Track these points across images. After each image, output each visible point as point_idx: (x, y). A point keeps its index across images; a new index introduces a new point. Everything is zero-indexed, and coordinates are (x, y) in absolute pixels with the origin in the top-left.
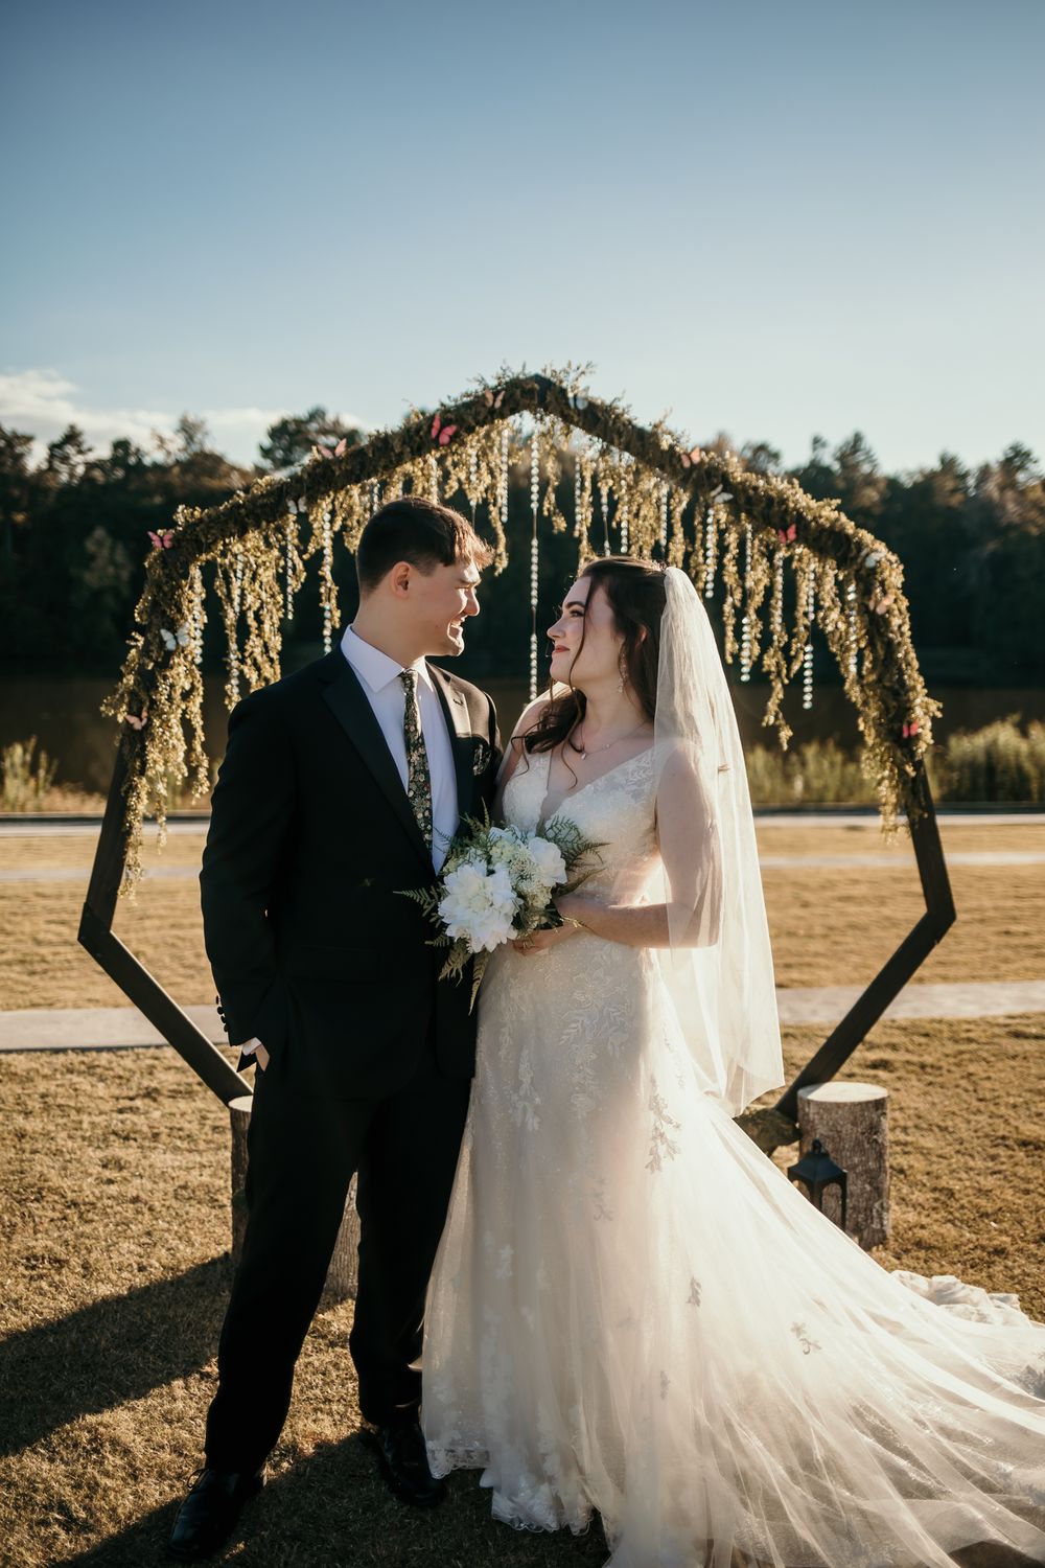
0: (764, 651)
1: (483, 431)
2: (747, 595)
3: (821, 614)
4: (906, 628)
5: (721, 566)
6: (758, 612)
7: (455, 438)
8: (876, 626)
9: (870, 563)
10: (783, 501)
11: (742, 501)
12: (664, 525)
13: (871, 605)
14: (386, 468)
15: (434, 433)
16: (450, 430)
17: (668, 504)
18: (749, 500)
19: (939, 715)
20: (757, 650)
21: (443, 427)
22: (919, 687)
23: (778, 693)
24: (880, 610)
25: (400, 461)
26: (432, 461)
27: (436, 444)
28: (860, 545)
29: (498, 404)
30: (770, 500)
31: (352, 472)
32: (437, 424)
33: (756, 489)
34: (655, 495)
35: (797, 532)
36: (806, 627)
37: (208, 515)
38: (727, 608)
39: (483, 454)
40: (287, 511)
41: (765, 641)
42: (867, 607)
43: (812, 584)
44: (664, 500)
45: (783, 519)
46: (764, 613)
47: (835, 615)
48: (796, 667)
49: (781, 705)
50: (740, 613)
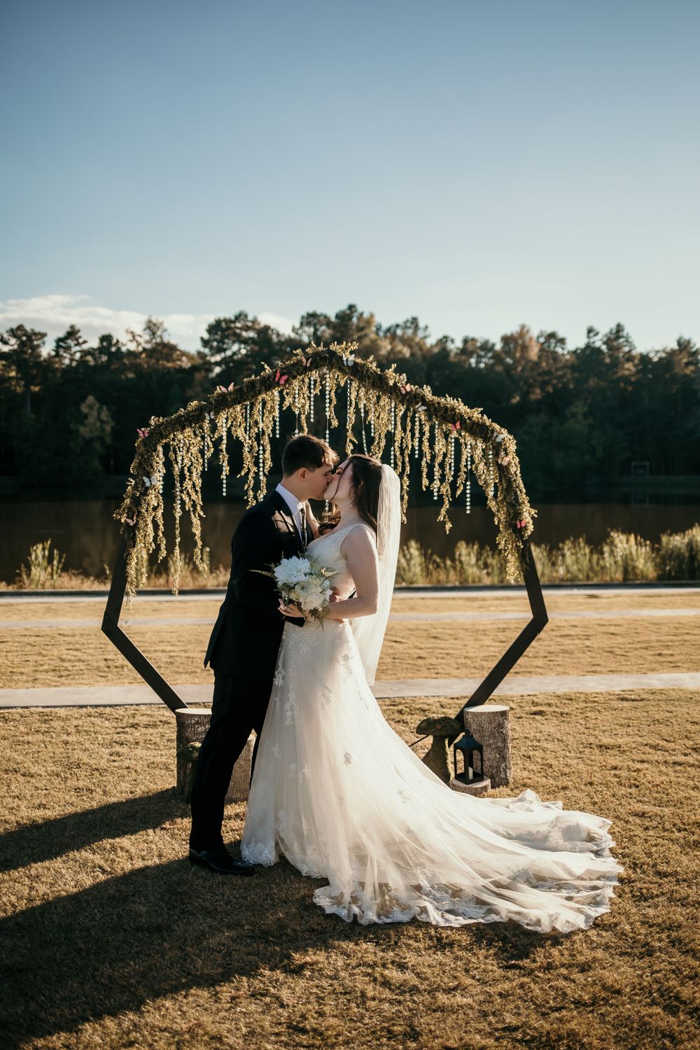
0: (441, 484)
1: (301, 378)
2: (433, 457)
3: (474, 466)
4: (518, 472)
5: (421, 442)
6: (439, 465)
7: (286, 381)
8: (503, 470)
9: (499, 440)
10: (453, 409)
11: (432, 409)
12: (393, 422)
13: (500, 461)
14: (253, 397)
15: (277, 379)
16: (285, 378)
17: (395, 412)
18: (435, 409)
19: (536, 516)
20: (439, 483)
21: (281, 376)
22: (526, 502)
23: (447, 505)
24: (505, 463)
25: (260, 393)
26: (276, 393)
27: (278, 384)
28: (493, 431)
29: (308, 365)
30: (446, 409)
31: (236, 399)
32: (278, 375)
33: (439, 403)
34: (387, 408)
35: (461, 425)
36: (465, 472)
37: (167, 421)
38: (423, 463)
39: (301, 389)
40: (205, 418)
41: (442, 479)
42: (497, 462)
43: (470, 451)
44: (393, 410)
45: (453, 418)
46: (442, 465)
47: (481, 466)
48: (459, 492)
49: (447, 511)
50: (431, 467)
